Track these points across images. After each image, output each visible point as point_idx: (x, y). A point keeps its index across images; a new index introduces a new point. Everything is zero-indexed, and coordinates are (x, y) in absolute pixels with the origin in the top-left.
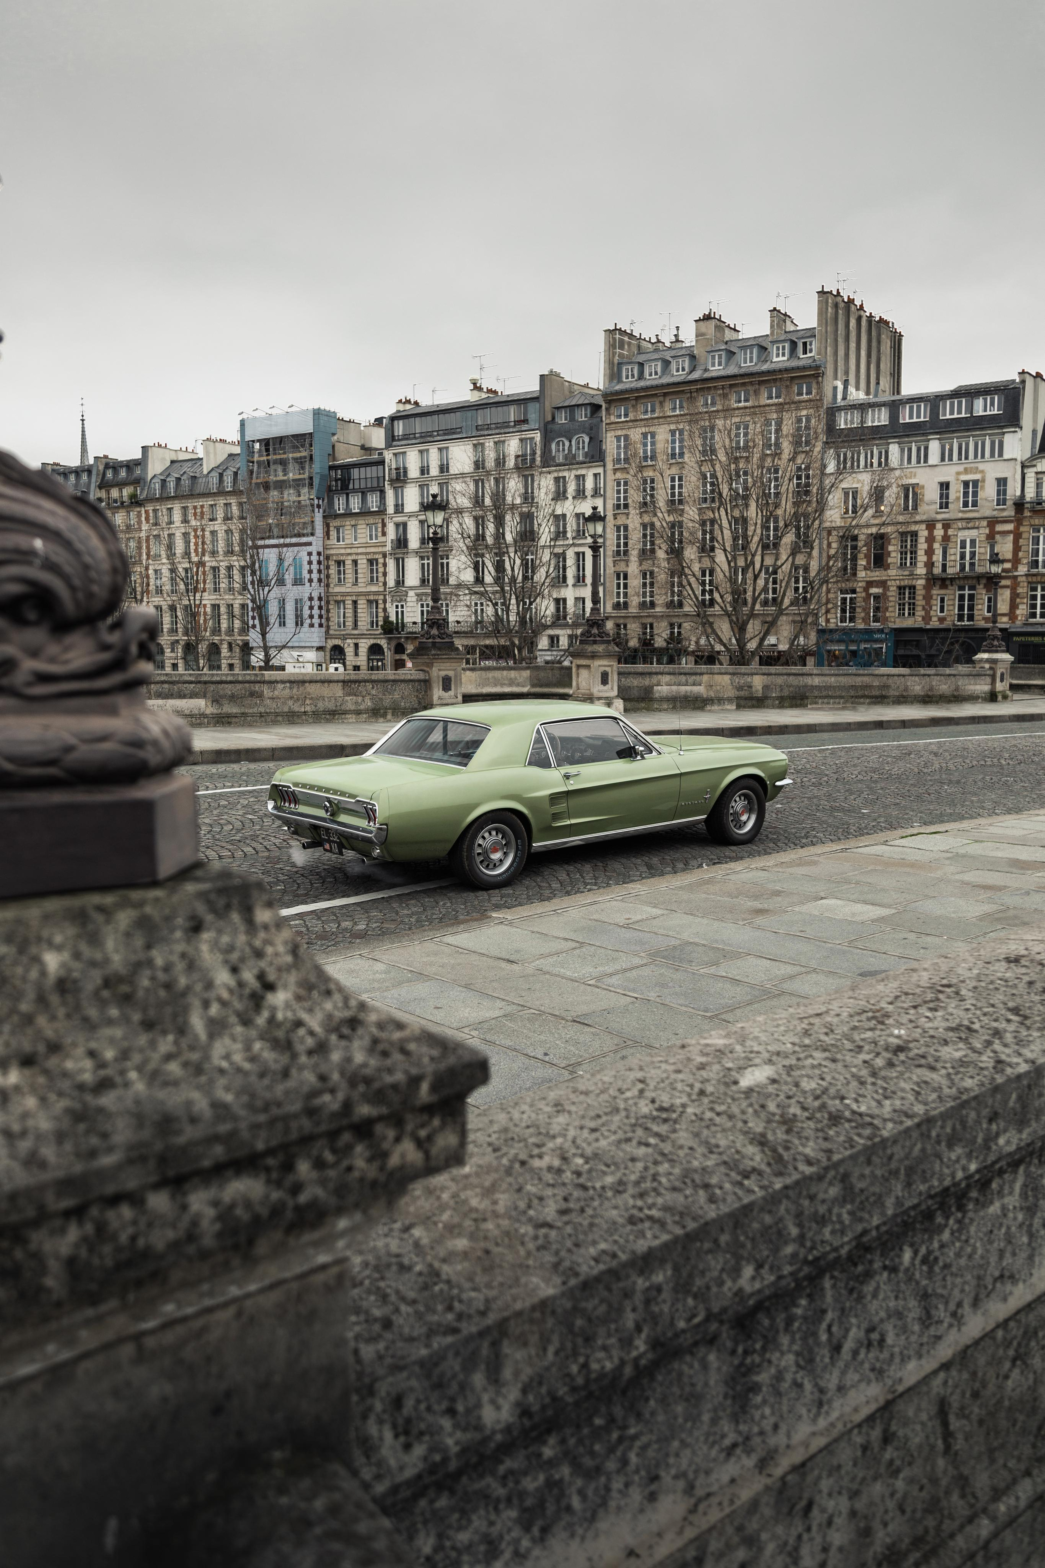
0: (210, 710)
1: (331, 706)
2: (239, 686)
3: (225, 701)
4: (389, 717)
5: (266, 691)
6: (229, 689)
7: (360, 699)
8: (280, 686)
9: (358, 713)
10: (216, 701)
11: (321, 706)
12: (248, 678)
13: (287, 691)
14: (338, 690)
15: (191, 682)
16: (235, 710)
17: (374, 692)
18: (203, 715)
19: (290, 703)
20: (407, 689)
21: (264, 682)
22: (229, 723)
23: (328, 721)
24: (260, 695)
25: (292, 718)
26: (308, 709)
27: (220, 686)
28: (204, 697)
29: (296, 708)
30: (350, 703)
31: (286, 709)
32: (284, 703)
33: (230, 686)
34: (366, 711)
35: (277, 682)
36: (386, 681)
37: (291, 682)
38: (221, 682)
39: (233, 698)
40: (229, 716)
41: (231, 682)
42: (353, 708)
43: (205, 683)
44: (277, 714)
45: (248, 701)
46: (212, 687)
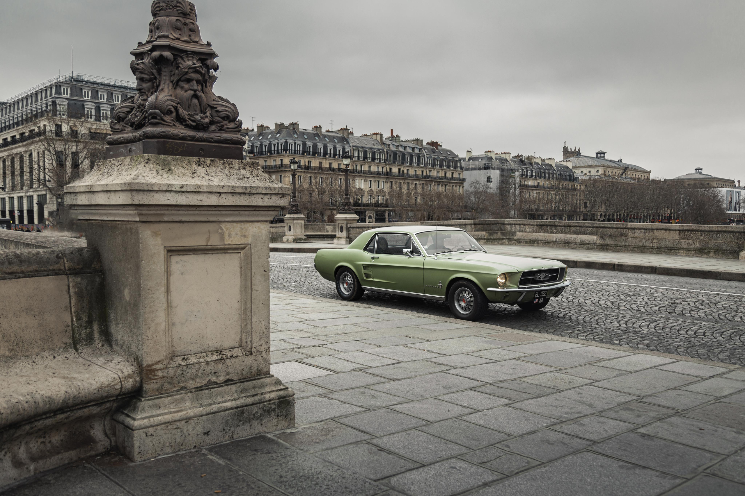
0: (598, 242)
1: (670, 244)
2: (615, 230)
3: (607, 238)
4: (712, 254)
5: (630, 233)
6: (609, 231)
7: (691, 242)
8: (638, 231)
9: (688, 250)
10: (602, 237)
11: (663, 244)
12: (619, 226)
13: (642, 234)
14: (676, 236)
15: (590, 227)
16: (612, 243)
17: (702, 238)
18: (595, 244)
19: (644, 241)
20: (729, 238)
21: (628, 228)
22: (607, 249)
23: (666, 253)
24: (626, 236)
25: (643, 250)
26: (655, 245)
27: (605, 230)
28: (596, 235)
29: (647, 244)
30: (684, 243)
31: (641, 244)
32: (640, 241)
33: (610, 230)
34: (694, 250)
35: (636, 229)
36: (712, 231)
37: (644, 229)
38: (605, 228)
39: (611, 236)
40: (607, 245)
41: (609, 228)
42: (686, 247)
43: (597, 227)
44: (635, 247)
45: (619, 238)
46: (601, 230)
